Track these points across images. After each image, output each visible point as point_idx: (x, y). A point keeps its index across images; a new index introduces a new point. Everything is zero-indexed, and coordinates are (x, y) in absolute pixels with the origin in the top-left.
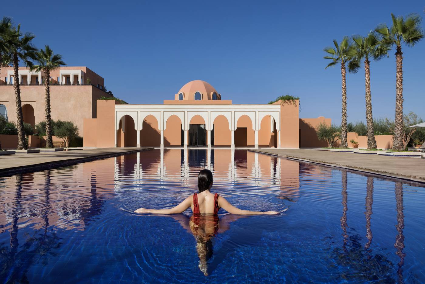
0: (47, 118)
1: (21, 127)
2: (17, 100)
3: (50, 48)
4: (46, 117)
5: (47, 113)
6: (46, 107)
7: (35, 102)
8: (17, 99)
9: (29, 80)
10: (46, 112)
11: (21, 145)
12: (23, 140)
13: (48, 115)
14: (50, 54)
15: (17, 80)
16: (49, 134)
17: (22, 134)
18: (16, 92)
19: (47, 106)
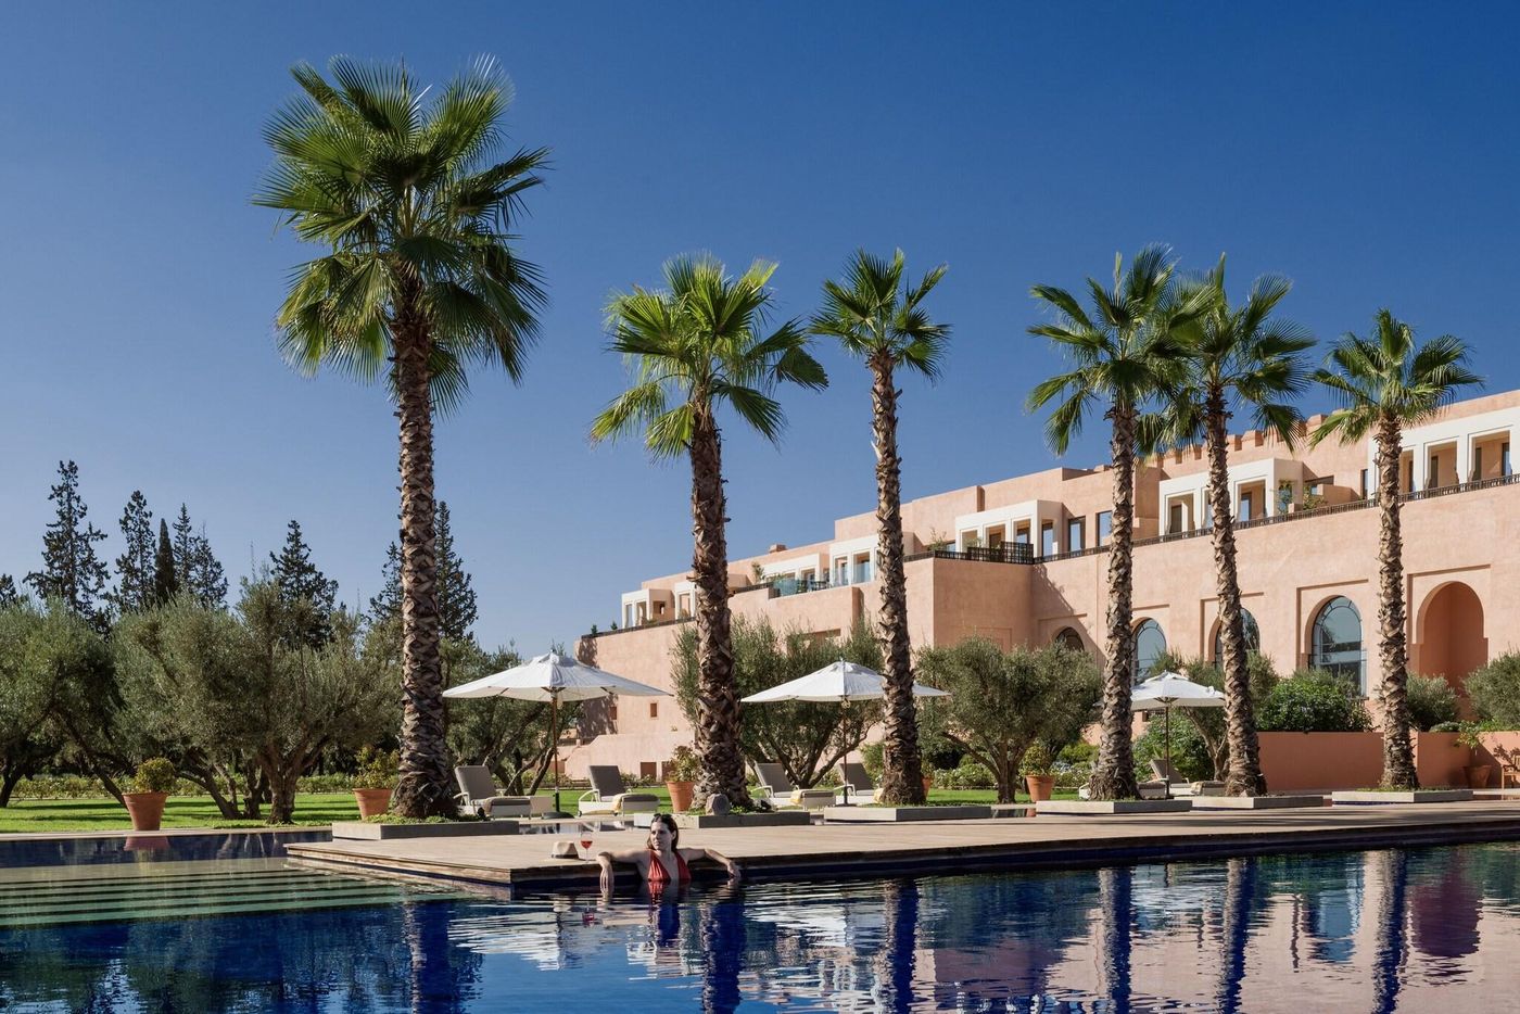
0: (1386, 651)
1: (1239, 699)
2: (1223, 587)
3: (1392, 318)
4: (1381, 645)
5: (1387, 628)
6: (1384, 600)
7: (1488, 566)
8: (1220, 581)
9: (1464, 468)
10: (1383, 621)
11: (1239, 777)
12: (1245, 755)
13: (1390, 635)
14: (1397, 345)
15: (1222, 499)
16: (1396, 726)
17: (1240, 729)
18: (1219, 554)
19: (1385, 595)
